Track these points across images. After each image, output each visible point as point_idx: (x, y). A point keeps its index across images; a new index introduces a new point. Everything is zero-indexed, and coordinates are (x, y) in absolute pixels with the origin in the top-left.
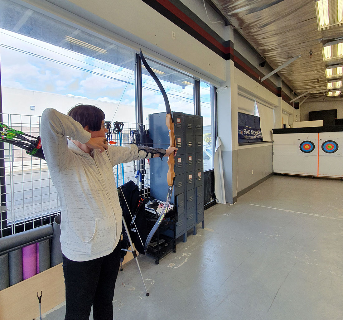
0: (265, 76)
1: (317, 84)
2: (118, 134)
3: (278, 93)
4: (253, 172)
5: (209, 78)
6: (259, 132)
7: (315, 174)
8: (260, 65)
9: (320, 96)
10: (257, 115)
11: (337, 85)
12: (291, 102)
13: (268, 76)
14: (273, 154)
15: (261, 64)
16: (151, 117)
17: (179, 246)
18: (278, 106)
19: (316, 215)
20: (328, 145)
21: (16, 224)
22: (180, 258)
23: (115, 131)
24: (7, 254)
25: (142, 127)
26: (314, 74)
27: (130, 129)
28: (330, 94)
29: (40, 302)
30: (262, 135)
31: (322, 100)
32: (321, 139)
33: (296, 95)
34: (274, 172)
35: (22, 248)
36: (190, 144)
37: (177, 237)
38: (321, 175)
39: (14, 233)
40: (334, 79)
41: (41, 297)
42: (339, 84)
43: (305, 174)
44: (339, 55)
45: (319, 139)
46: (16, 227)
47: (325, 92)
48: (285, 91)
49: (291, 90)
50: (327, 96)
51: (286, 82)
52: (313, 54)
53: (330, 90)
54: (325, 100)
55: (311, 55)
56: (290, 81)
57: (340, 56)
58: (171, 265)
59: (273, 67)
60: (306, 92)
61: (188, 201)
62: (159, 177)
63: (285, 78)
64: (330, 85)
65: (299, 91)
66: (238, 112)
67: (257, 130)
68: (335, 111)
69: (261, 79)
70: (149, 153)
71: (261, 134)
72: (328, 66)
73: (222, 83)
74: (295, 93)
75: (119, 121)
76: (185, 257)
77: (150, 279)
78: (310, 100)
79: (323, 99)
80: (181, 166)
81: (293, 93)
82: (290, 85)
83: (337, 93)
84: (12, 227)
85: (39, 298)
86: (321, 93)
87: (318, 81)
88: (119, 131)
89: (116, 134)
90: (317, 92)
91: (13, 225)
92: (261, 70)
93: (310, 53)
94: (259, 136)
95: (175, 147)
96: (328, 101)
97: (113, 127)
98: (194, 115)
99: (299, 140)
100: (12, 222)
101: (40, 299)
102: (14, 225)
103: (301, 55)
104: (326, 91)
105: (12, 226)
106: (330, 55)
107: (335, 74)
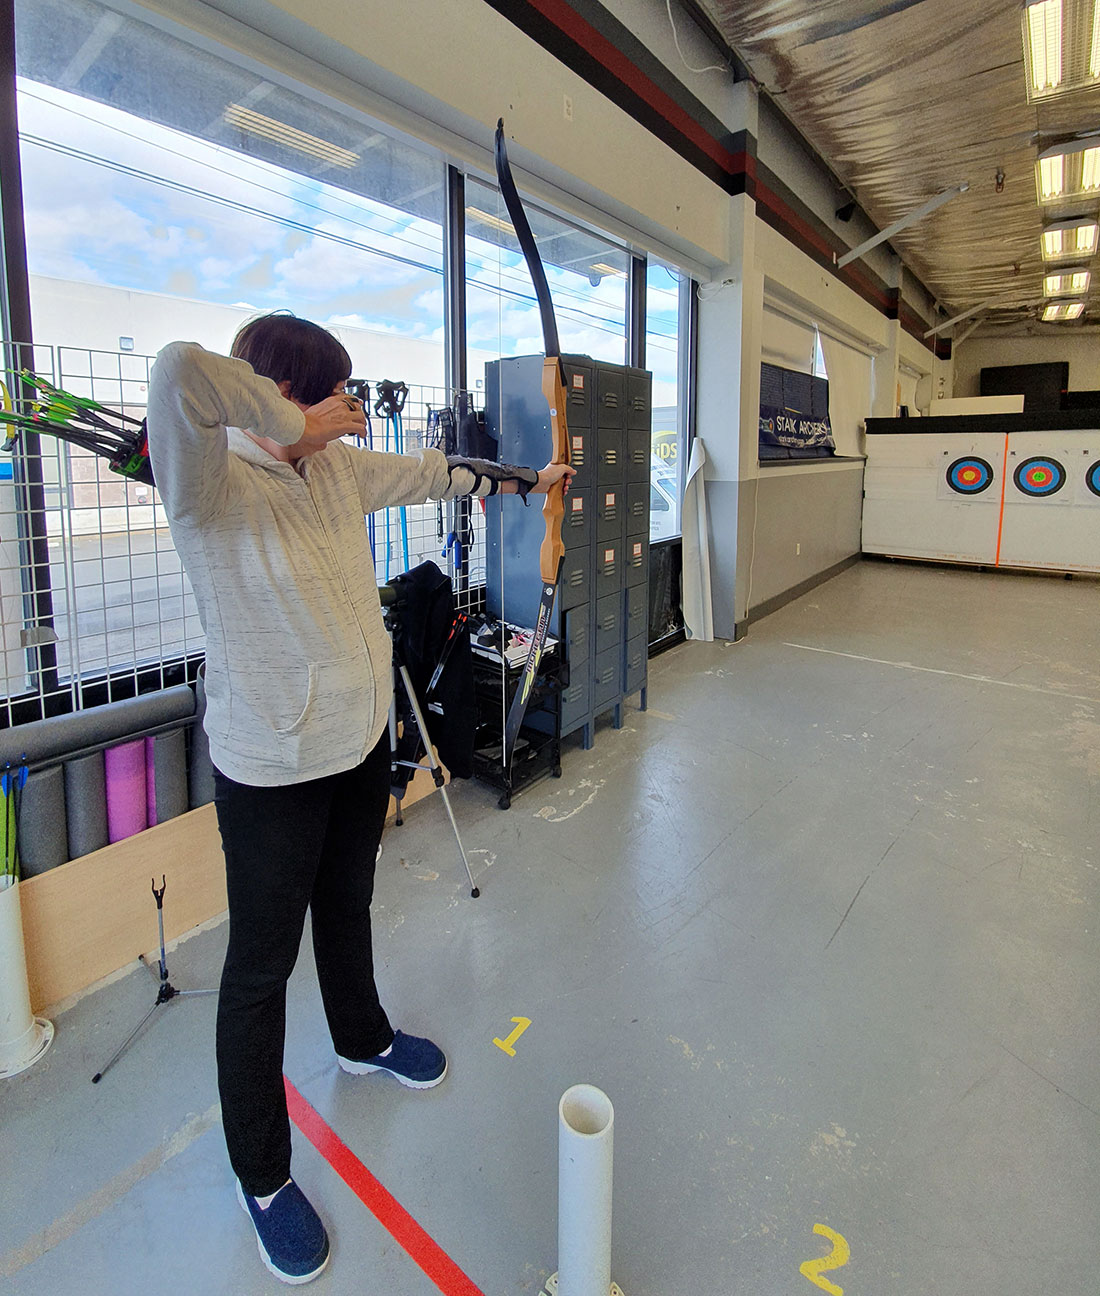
0: (850, 250)
1: (1013, 281)
2: (390, 420)
3: (890, 306)
4: (798, 549)
5: (676, 252)
6: (825, 428)
7: (987, 559)
8: (837, 213)
9: (1020, 320)
10: (821, 373)
11: (1075, 284)
12: (927, 335)
13: (862, 250)
14: (864, 496)
15: (842, 209)
16: (492, 369)
17: (569, 760)
18: (886, 349)
19: (983, 678)
20: (1034, 471)
21: (84, 683)
22: (571, 792)
23: (380, 411)
24: (59, 769)
25: (464, 399)
26: (1006, 249)
27: (428, 405)
28: (1051, 313)
29: (160, 906)
30: (834, 436)
31: (1025, 333)
32: (1013, 453)
33: (944, 313)
34: (864, 551)
35: (104, 752)
36: (609, 457)
37: (563, 733)
38: (1007, 561)
39: (78, 709)
40: (1067, 266)
41: (163, 890)
42: (1080, 281)
43: (960, 558)
44: (1086, 188)
45: (1009, 453)
46: (83, 690)
47: (1036, 307)
48: (911, 299)
49: (929, 298)
50: (1040, 320)
51: (916, 270)
52: (1005, 182)
53: (1051, 301)
54: (1033, 332)
55: (1000, 185)
56: (927, 268)
57: (1089, 192)
58: (546, 812)
59: (878, 223)
60: (975, 305)
61: (599, 627)
62: (514, 553)
63: (915, 258)
64: (1053, 285)
65: (954, 302)
66: (762, 363)
67: (818, 420)
68: (1064, 367)
69: (837, 258)
70: (484, 477)
71: (831, 434)
72: (1049, 221)
73: (714, 270)
74: (941, 307)
75: (395, 380)
76: (589, 790)
77: (482, 851)
78: (986, 333)
79: (1029, 329)
80: (582, 522)
81: (936, 307)
82: (926, 283)
83: (1074, 311)
84: (73, 689)
85: (155, 893)
86: (1024, 309)
87: (1017, 271)
88: (394, 411)
89: (385, 420)
90: (1011, 306)
91: (76, 684)
92: (841, 230)
93: (997, 177)
94: (822, 440)
95: (566, 463)
96: (1042, 335)
97: (374, 396)
98: (627, 366)
99: (946, 453)
100: (72, 677)
101: (159, 897)
102: (79, 684)
103: (968, 185)
104: (1038, 302)
105: (73, 686)
106: (1058, 187)
107: (1069, 249)
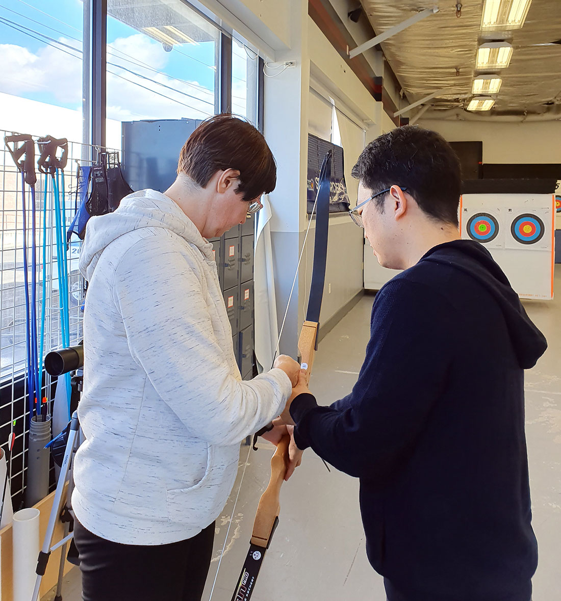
0: (357, 46)
1: (453, 80)
3: (377, 94)
5: (254, 34)
6: (343, 187)
8: (349, 14)
9: (452, 108)
10: (337, 141)
11: (492, 86)
12: (396, 115)
13: (364, 47)
14: (364, 242)
15: (351, 13)
18: (375, 125)
20: (479, 223)
26: (447, 57)
27: (77, 161)
28: (473, 106)
30: (348, 195)
31: (455, 118)
32: (465, 210)
33: (405, 99)
34: (365, 288)
40: (488, 73)
42: (495, 85)
44: (510, 21)
45: (462, 210)
47: (464, 100)
48: (387, 87)
49: (397, 86)
50: (465, 110)
51: (392, 64)
52: (461, 10)
53: (474, 96)
54: (460, 117)
55: (458, 11)
56: (399, 63)
57: (512, 24)
59: (376, 28)
60: (429, 94)
63: (393, 55)
64: (478, 86)
65: (413, 91)
66: (308, 134)
67: (338, 181)
68: (478, 146)
69: (349, 51)
71: (346, 192)
72: (482, 41)
73: (279, 53)
74: (404, 94)
78: (431, 115)
79: (457, 115)
81: (401, 93)
82: (397, 74)
83: (487, 105)
86: (457, 100)
87: (458, 73)
90: (450, 97)
92: (352, 28)
93: (457, 6)
94: (342, 197)
96: (465, 120)
103: (438, 8)
104: (466, 96)
106: (494, 19)
107: (492, 62)
